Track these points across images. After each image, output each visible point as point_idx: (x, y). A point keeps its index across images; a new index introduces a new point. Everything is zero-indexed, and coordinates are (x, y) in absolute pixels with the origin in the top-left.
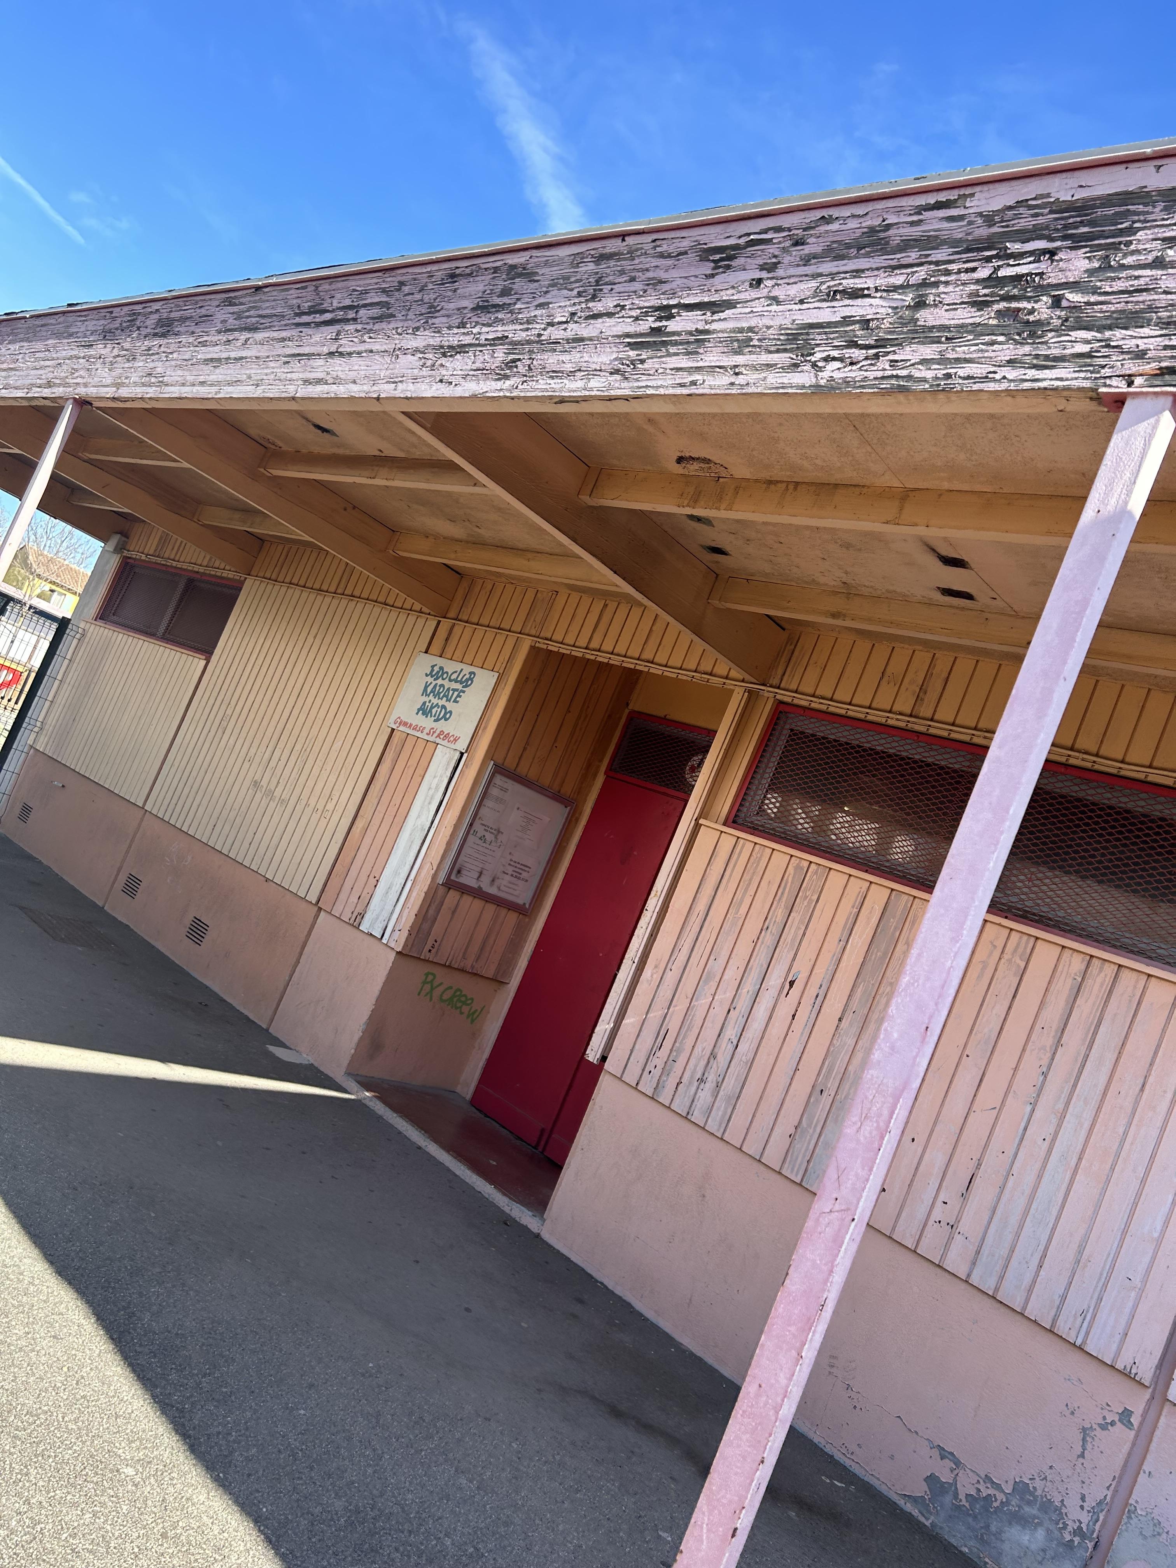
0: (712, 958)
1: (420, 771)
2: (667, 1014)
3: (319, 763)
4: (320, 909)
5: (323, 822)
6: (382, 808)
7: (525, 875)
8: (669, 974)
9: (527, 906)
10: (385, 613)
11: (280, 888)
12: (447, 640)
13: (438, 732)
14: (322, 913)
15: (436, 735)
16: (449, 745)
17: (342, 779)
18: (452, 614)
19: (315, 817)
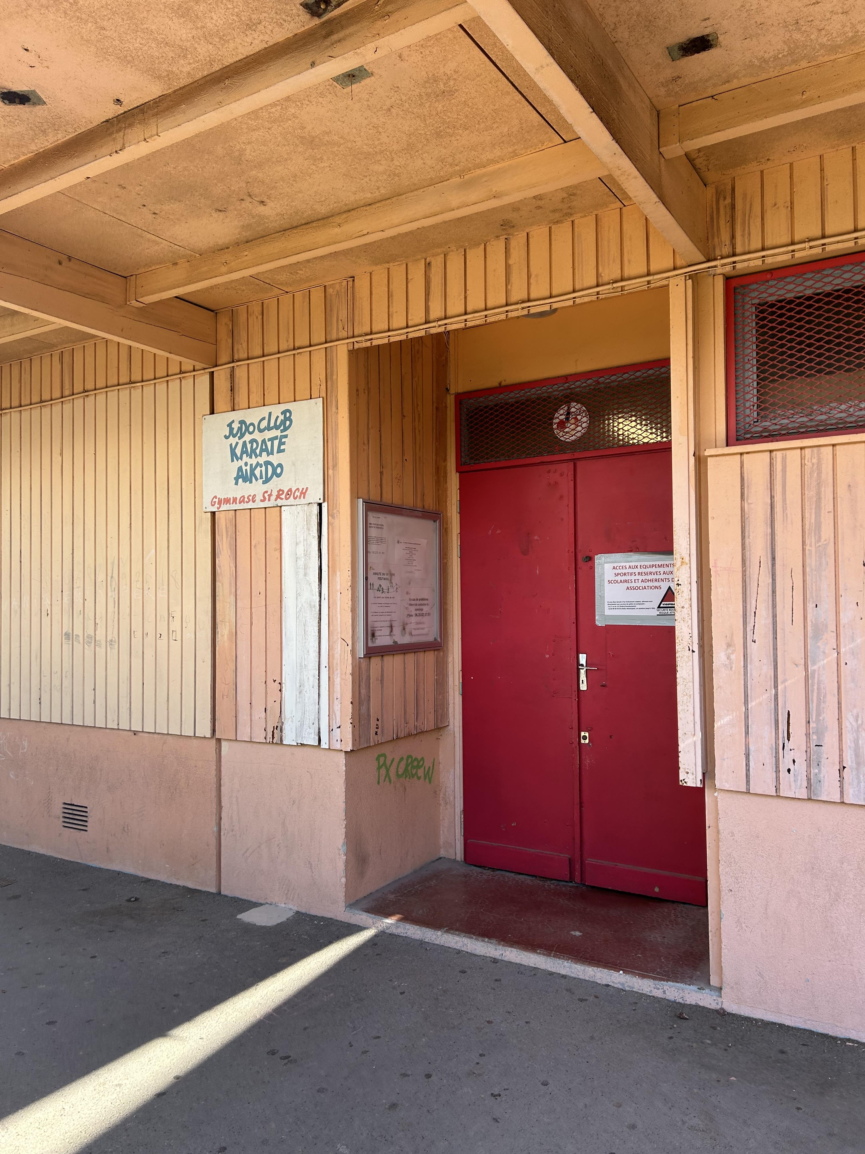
0: (810, 606)
1: (272, 545)
2: (776, 695)
3: (137, 585)
4: (219, 740)
5: (175, 647)
6: (244, 603)
7: (426, 609)
8: (753, 648)
9: (439, 640)
10: (136, 393)
11: (156, 736)
12: (232, 389)
13: (275, 493)
14: (224, 744)
15: (273, 498)
16: (298, 501)
17: (175, 590)
18: (224, 357)
19: (162, 644)
